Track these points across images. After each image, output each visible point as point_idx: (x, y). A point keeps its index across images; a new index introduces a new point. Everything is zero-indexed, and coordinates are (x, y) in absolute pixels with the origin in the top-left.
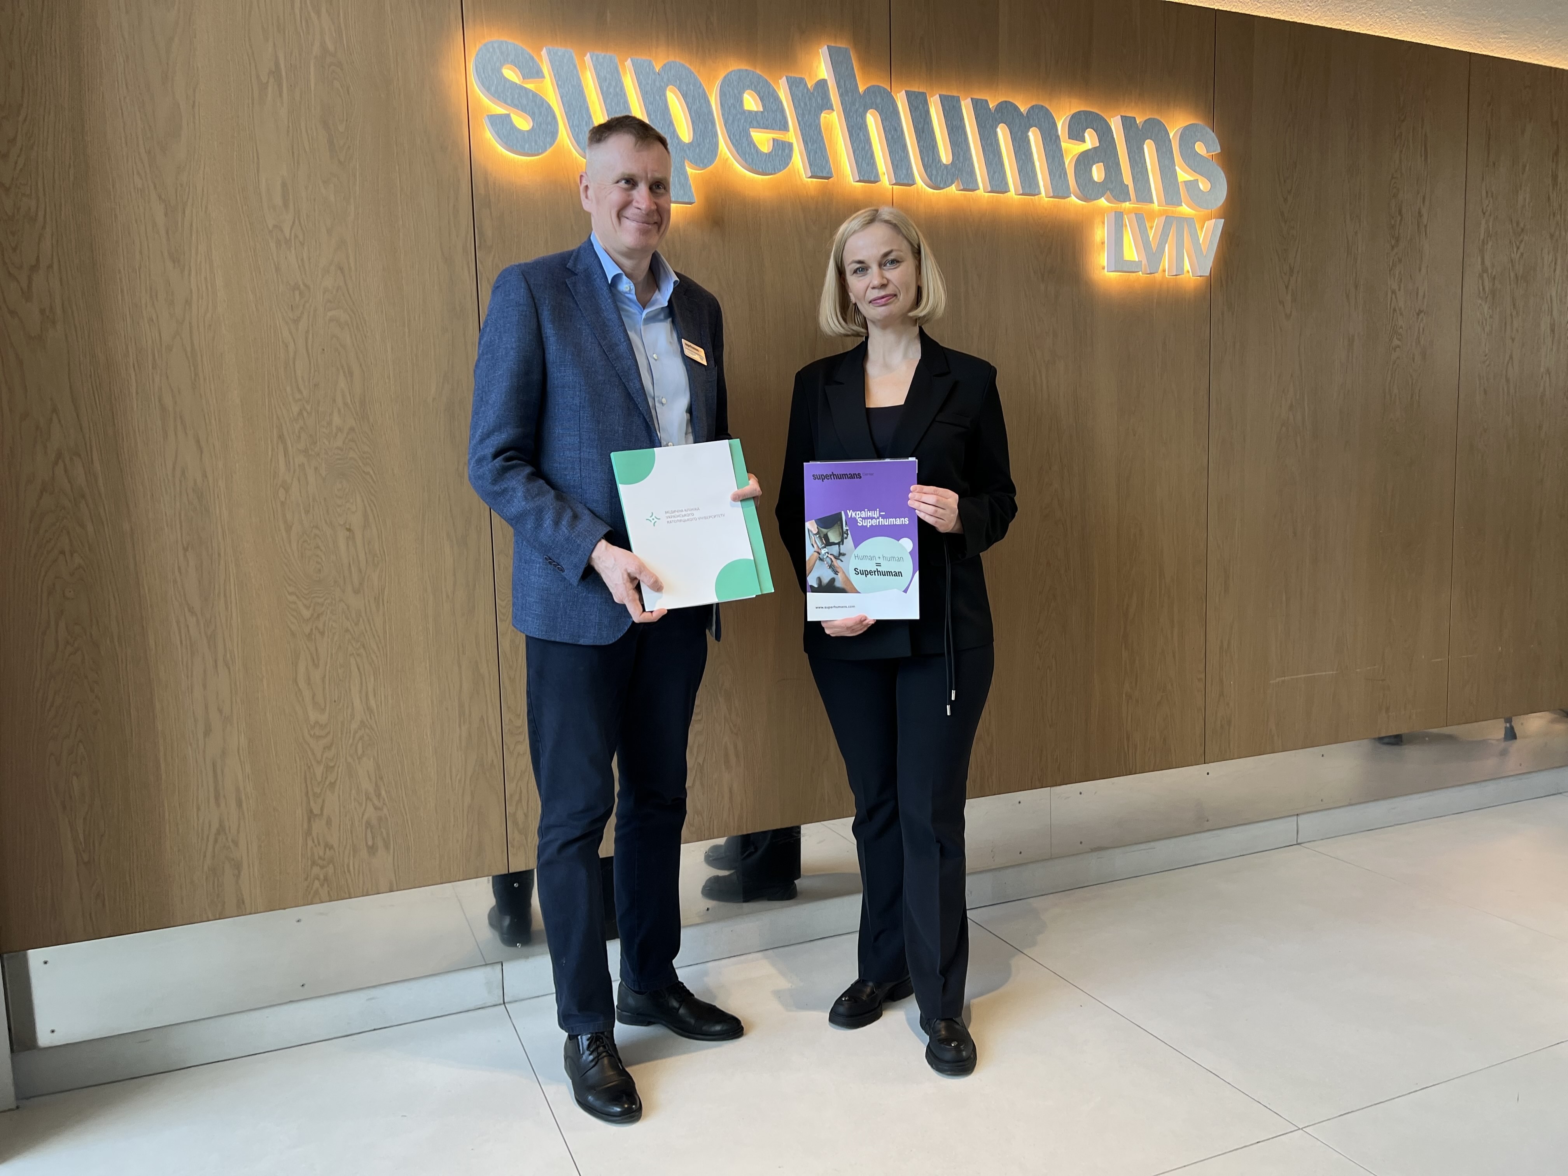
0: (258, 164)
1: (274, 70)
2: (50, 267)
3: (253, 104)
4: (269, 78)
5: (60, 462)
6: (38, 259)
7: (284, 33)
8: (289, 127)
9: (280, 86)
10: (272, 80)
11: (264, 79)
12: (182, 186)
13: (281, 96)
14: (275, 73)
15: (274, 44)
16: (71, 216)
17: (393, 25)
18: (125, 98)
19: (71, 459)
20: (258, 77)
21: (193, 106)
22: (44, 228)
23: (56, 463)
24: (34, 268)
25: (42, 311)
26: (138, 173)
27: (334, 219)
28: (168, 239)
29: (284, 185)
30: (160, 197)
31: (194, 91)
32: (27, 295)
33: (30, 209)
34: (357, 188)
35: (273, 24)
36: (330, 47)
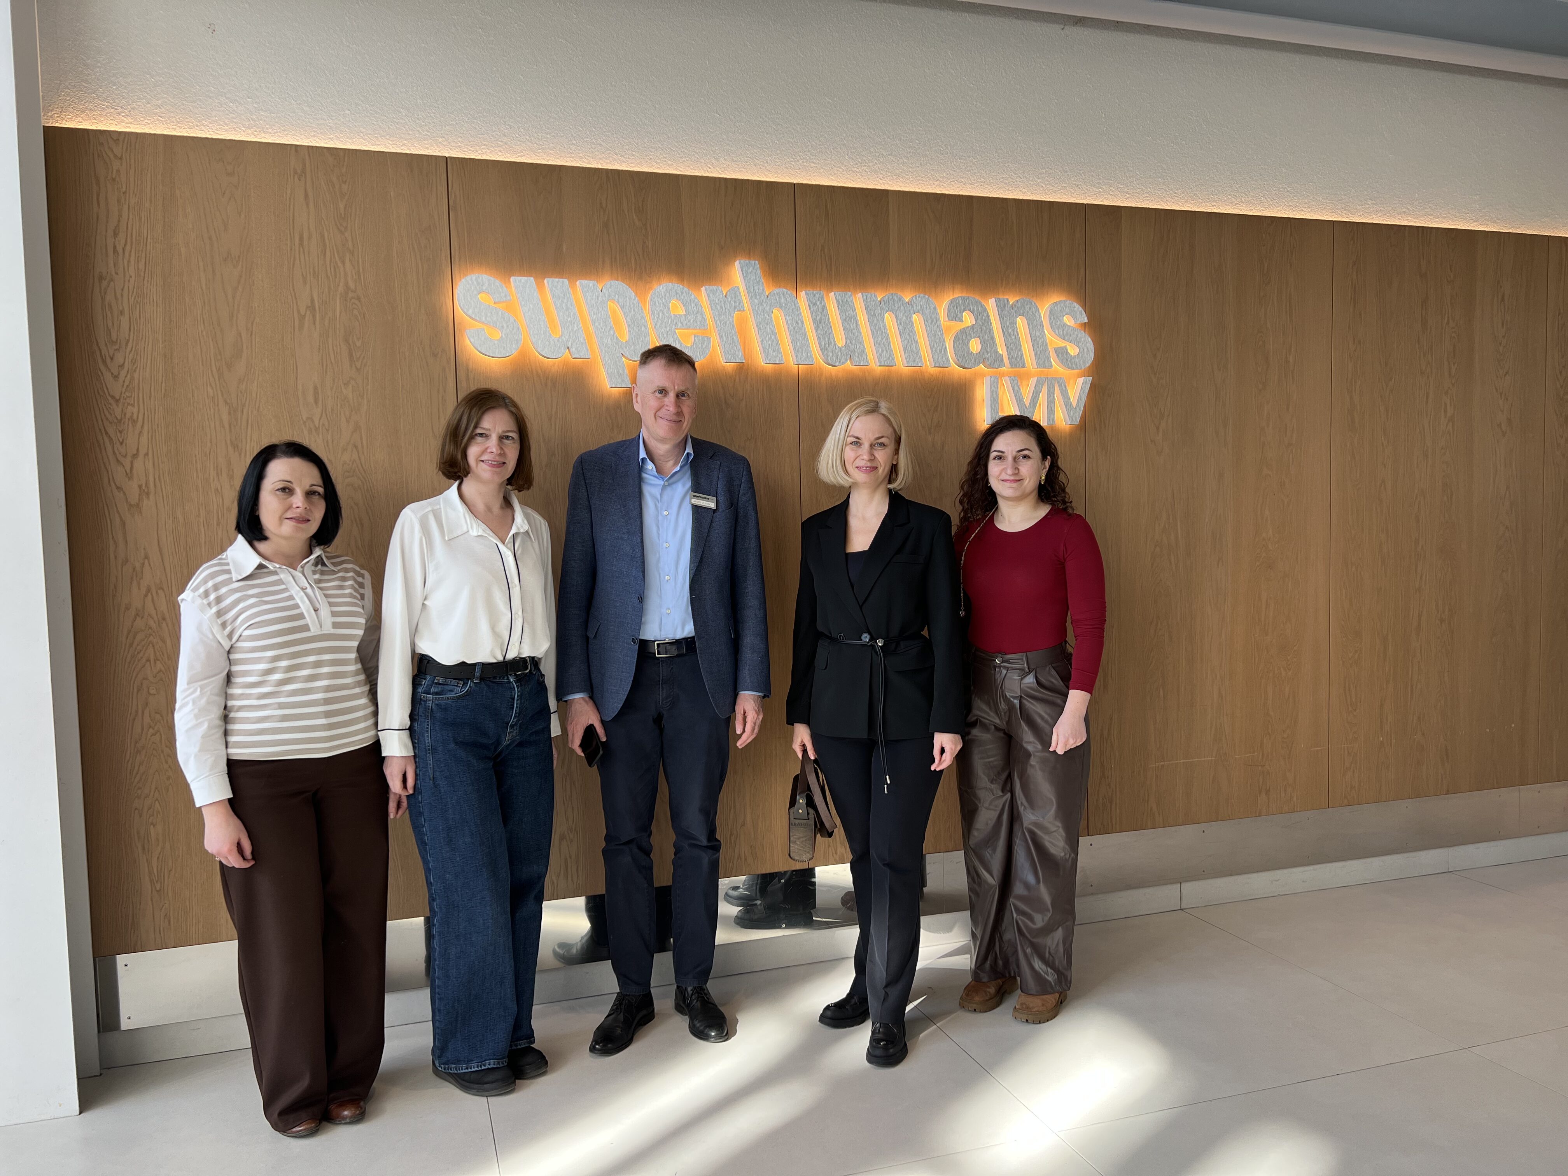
0: (297, 373)
1: (310, 305)
2: (147, 454)
3: (294, 331)
4: (306, 311)
5: (149, 594)
6: (138, 450)
7: (318, 279)
8: (320, 346)
9: (314, 316)
10: (308, 312)
11: (303, 313)
12: (241, 393)
13: (314, 323)
14: (311, 307)
15: (311, 287)
16: (162, 419)
17: (398, 267)
18: (202, 332)
19: (157, 593)
20: (298, 311)
21: (251, 335)
22: (142, 426)
23: (146, 596)
24: (135, 456)
25: (140, 487)
26: (210, 385)
27: (352, 411)
28: (230, 431)
29: (315, 388)
30: (225, 401)
31: (252, 324)
32: (129, 476)
33: (133, 413)
34: (369, 387)
35: (310, 273)
36: (352, 285)
